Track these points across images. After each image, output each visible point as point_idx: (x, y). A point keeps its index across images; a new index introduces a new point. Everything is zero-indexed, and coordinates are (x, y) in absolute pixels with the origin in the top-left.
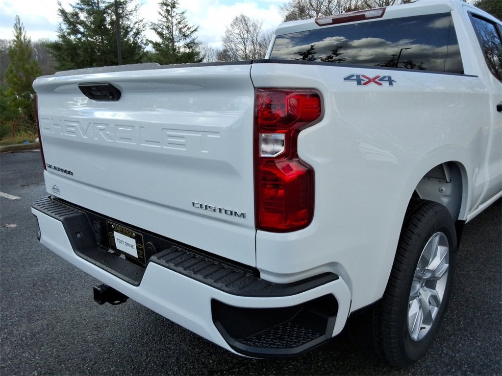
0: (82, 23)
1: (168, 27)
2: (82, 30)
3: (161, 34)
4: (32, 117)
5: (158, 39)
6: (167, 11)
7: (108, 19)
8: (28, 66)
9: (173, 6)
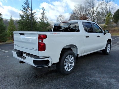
0: (24, 18)
1: (43, 18)
2: (24, 19)
3: (41, 20)
4: (13, 37)
5: (40, 21)
6: (43, 15)
7: (30, 17)
8: (13, 26)
9: (44, 14)
